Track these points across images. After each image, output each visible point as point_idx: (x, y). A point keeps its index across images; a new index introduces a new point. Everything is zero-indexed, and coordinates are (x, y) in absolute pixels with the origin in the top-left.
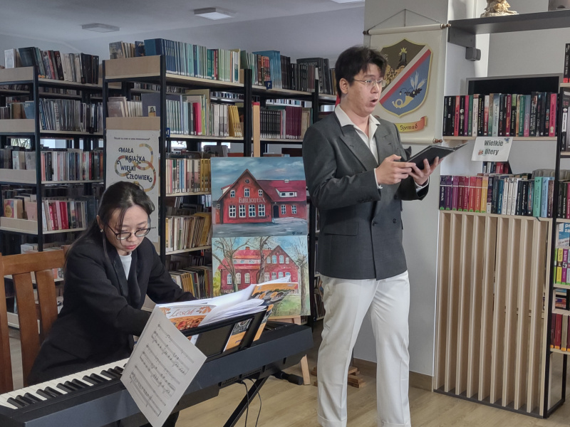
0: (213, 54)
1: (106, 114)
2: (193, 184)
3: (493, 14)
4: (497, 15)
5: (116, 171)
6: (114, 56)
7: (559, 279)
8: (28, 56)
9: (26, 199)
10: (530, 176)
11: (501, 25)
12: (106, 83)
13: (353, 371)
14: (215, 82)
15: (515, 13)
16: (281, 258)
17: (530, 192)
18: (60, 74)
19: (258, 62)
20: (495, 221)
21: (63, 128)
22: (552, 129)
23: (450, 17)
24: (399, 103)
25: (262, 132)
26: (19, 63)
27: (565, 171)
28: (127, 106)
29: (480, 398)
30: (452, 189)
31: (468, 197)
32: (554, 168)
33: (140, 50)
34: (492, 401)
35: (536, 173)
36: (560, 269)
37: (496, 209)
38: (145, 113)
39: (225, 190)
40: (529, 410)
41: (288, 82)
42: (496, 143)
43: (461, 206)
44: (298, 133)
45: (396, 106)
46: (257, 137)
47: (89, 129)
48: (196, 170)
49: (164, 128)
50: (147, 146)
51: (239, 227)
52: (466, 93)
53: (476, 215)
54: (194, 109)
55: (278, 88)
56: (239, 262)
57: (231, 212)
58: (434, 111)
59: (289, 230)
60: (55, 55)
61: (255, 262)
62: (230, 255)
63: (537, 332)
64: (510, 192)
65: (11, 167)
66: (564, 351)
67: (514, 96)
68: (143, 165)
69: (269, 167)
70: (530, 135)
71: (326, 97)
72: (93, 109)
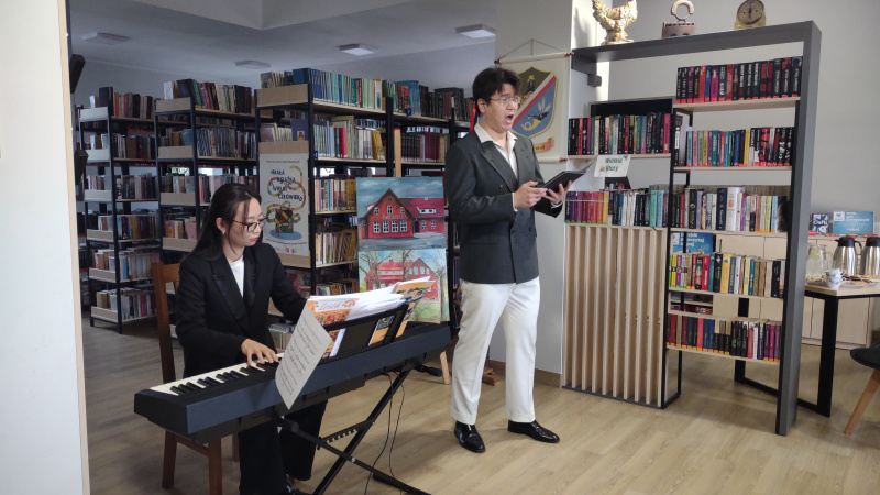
0: (357, 84)
1: (259, 140)
2: (340, 202)
3: (612, 43)
4: (615, 43)
5: (269, 192)
6: (265, 85)
7: (674, 282)
8: (185, 87)
9: (186, 220)
10: (646, 190)
11: (620, 53)
12: (258, 111)
13: (489, 371)
14: (359, 108)
15: (632, 41)
16: (422, 270)
17: (647, 204)
18: (215, 104)
19: (398, 91)
20: (615, 232)
21: (219, 154)
22: (666, 147)
23: (574, 46)
24: (528, 126)
25: (403, 155)
26: (177, 94)
27: (678, 186)
28: (278, 132)
29: (604, 393)
30: (576, 203)
31: (592, 210)
32: (668, 182)
33: (289, 79)
34: (615, 395)
35: (652, 187)
36: (674, 274)
37: (616, 221)
38: (295, 138)
39: (369, 208)
40: (648, 401)
41: (426, 110)
42: (615, 161)
43: (585, 219)
44: (436, 156)
45: (526, 129)
46: (399, 160)
47: (243, 155)
48: (343, 190)
49: (312, 152)
50: (297, 168)
51: (383, 242)
52: (588, 116)
53: (599, 227)
54: (340, 133)
55: (417, 115)
56: (384, 273)
57: (375, 228)
58: (559, 132)
59: (429, 244)
60: (210, 86)
61: (398, 273)
62: (375, 267)
63: (654, 332)
64: (629, 204)
65: (172, 191)
66: (679, 348)
67: (632, 117)
68: (293, 185)
69: (411, 186)
70: (647, 152)
71: (463, 124)
72: (247, 137)
